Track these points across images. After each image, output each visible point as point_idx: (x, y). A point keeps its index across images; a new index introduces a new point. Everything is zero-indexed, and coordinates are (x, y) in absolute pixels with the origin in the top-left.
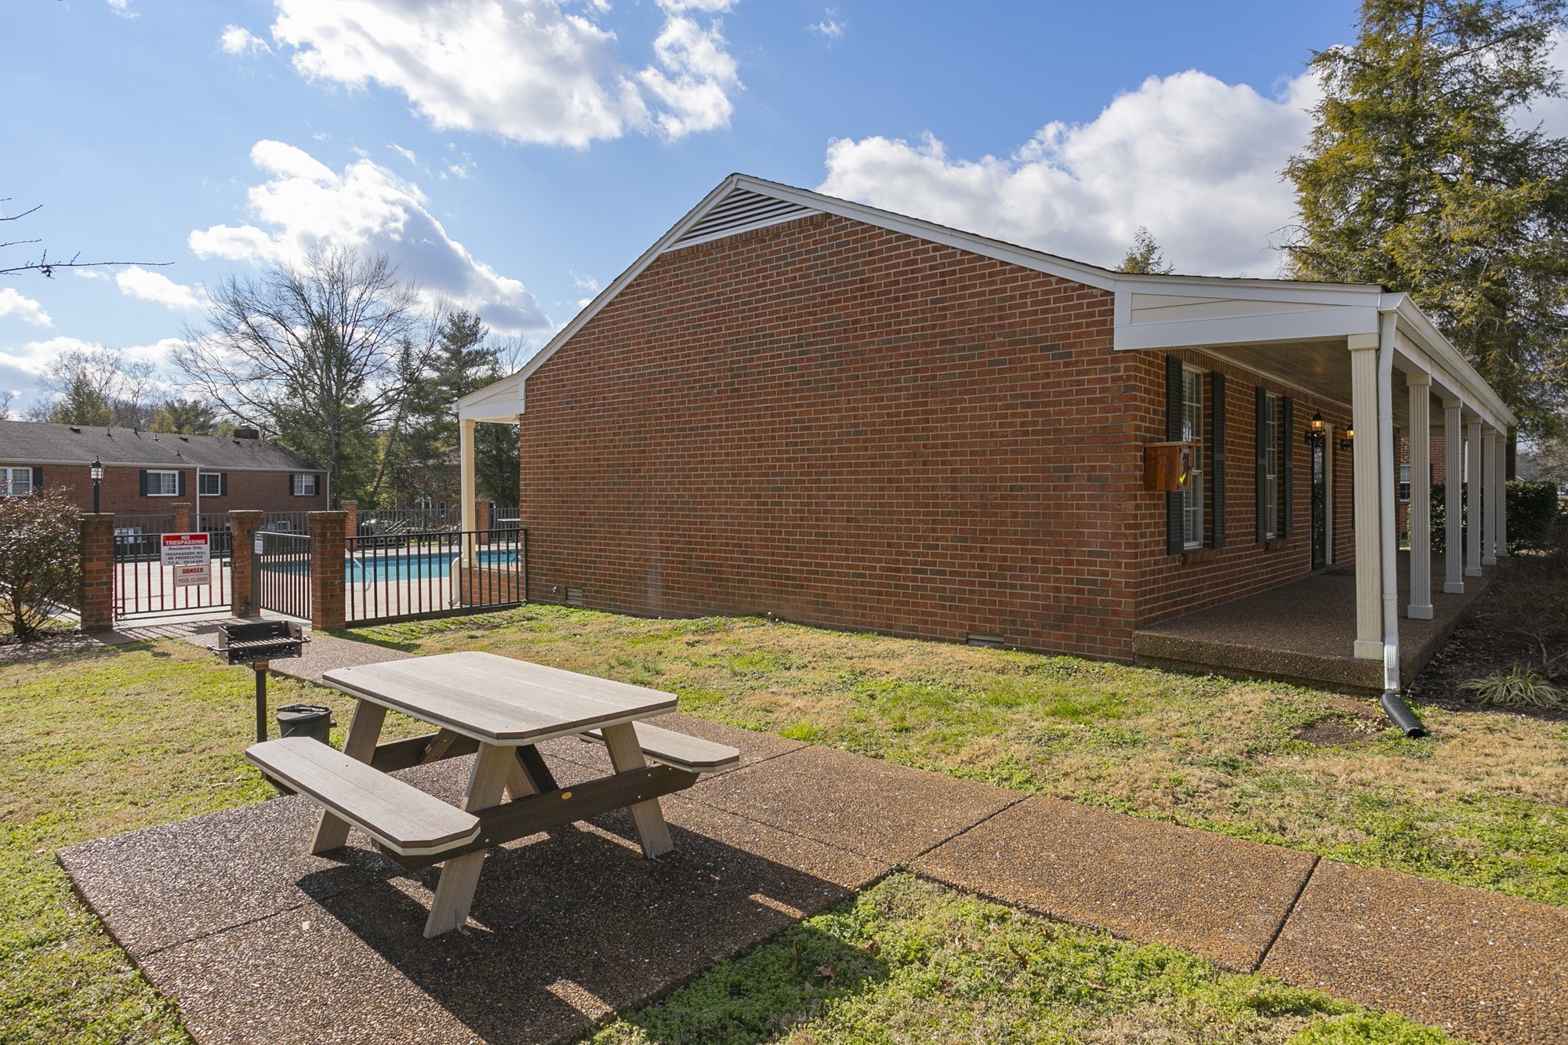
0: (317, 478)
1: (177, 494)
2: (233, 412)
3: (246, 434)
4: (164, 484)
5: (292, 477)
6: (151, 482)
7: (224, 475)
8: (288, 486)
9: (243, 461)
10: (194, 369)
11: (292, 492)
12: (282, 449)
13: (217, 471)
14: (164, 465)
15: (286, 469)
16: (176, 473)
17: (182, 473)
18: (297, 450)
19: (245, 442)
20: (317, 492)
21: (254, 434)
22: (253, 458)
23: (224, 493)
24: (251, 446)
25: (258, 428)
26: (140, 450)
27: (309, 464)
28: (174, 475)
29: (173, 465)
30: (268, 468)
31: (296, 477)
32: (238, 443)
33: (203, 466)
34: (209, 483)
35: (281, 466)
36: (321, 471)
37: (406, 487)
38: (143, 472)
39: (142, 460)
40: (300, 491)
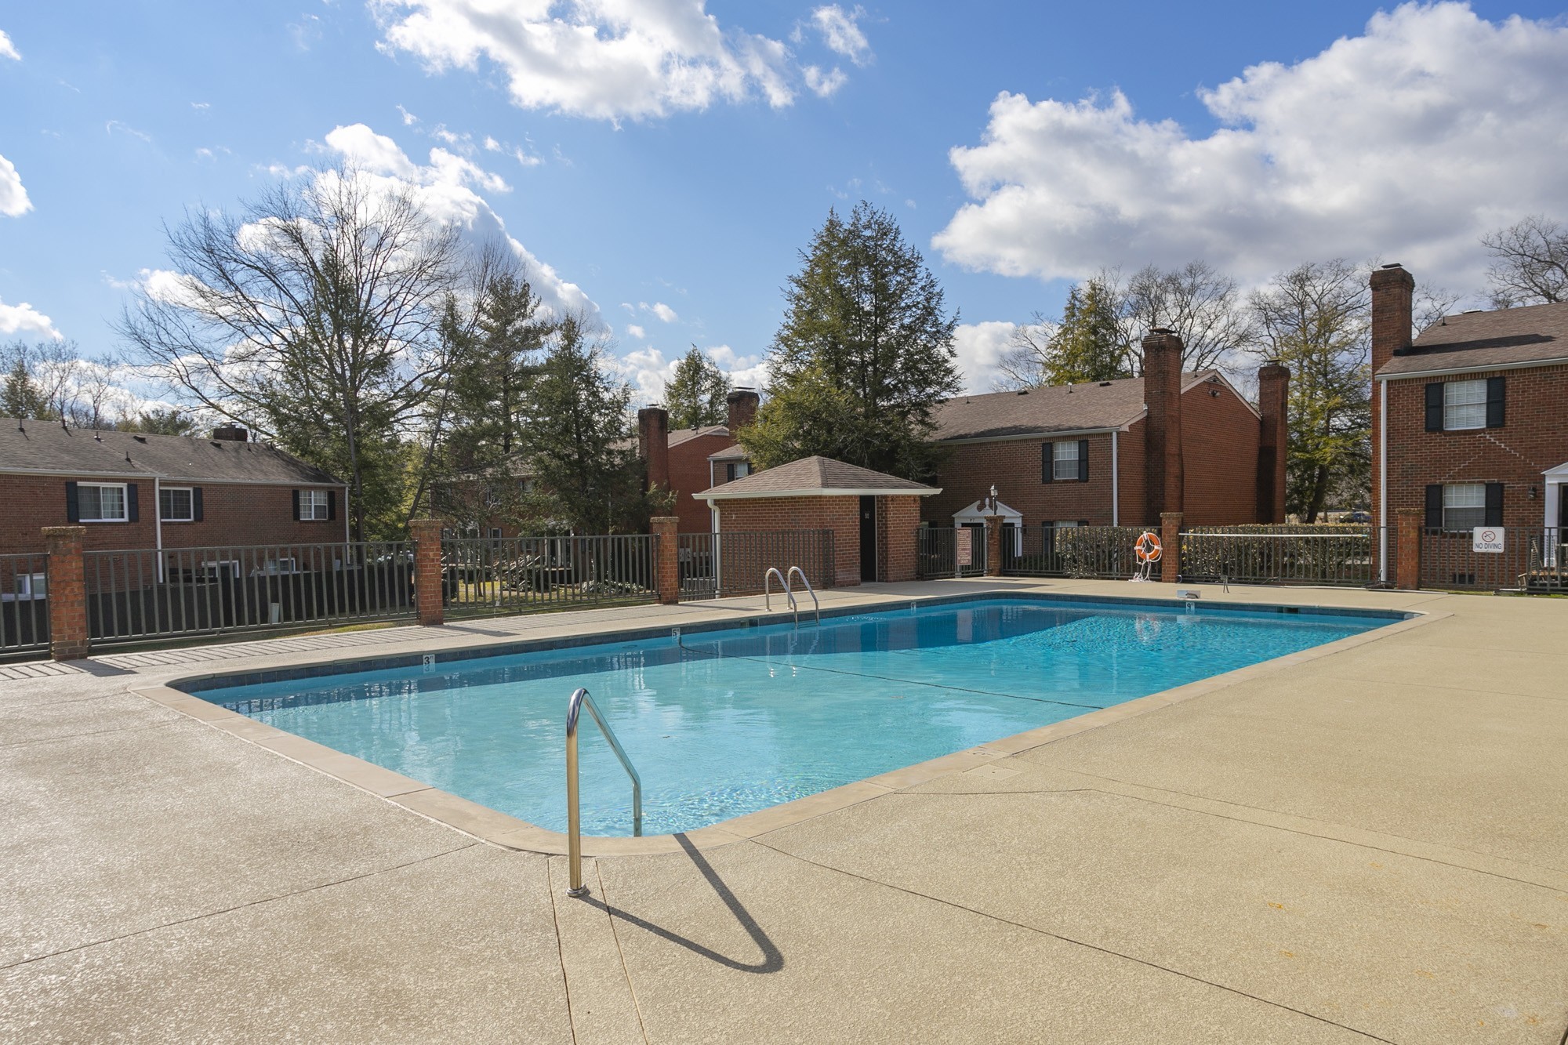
0: (331, 496)
1: (126, 519)
2: (212, 405)
3: (230, 434)
4: (105, 502)
5: (296, 493)
6: (84, 501)
7: (198, 491)
8: (290, 506)
9: (227, 472)
10: (155, 347)
11: (297, 516)
12: (279, 454)
13: (188, 484)
14: (104, 473)
15: (286, 481)
16: (124, 486)
17: (133, 487)
18: (302, 455)
19: (229, 444)
20: (332, 516)
21: (241, 435)
22: (239, 465)
23: (199, 517)
24: (237, 451)
25: (244, 427)
26: (67, 451)
27: (321, 475)
28: (121, 490)
29: (118, 474)
30: (259, 479)
31: (302, 497)
32: (218, 446)
33: (165, 476)
34: (174, 502)
35: (280, 477)
36: (336, 484)
37: (454, 508)
38: (70, 485)
39: (68, 465)
40: (309, 514)
